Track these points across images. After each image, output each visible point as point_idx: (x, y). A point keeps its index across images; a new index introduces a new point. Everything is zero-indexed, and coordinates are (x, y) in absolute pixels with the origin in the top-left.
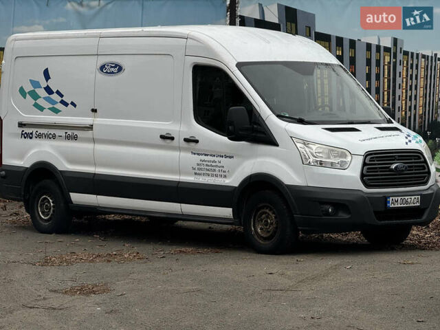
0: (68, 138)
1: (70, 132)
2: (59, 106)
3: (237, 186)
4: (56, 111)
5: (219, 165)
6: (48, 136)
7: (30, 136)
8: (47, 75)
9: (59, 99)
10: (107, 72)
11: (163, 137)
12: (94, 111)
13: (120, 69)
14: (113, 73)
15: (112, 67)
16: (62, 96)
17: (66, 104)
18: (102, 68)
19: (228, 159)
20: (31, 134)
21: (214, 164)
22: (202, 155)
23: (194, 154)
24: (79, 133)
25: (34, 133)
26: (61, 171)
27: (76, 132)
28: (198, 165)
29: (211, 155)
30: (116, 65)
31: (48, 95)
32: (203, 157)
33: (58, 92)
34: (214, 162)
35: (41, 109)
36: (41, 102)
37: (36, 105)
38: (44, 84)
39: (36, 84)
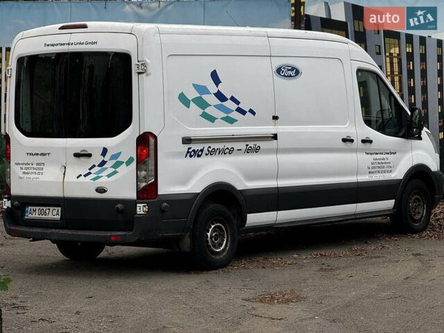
0: (249, 150)
1: (251, 144)
2: (235, 115)
3: (401, 178)
4: (231, 121)
5: (387, 161)
6: (223, 152)
7: (198, 154)
8: (215, 77)
9: (234, 106)
10: (284, 76)
11: (344, 140)
12: (275, 118)
13: (297, 72)
14: (290, 76)
15: (288, 70)
16: (237, 102)
17: (243, 112)
18: (279, 71)
19: (393, 155)
20: (202, 151)
21: (383, 161)
22: (373, 154)
23: (368, 154)
24: (262, 144)
25: (206, 149)
26: (240, 191)
27: (259, 144)
28: (372, 164)
29: (380, 153)
30: (293, 69)
31: (220, 103)
32: (375, 156)
33: (233, 99)
34: (383, 159)
35: (212, 119)
36: (210, 111)
37: (205, 116)
38: (213, 88)
39: (202, 89)
